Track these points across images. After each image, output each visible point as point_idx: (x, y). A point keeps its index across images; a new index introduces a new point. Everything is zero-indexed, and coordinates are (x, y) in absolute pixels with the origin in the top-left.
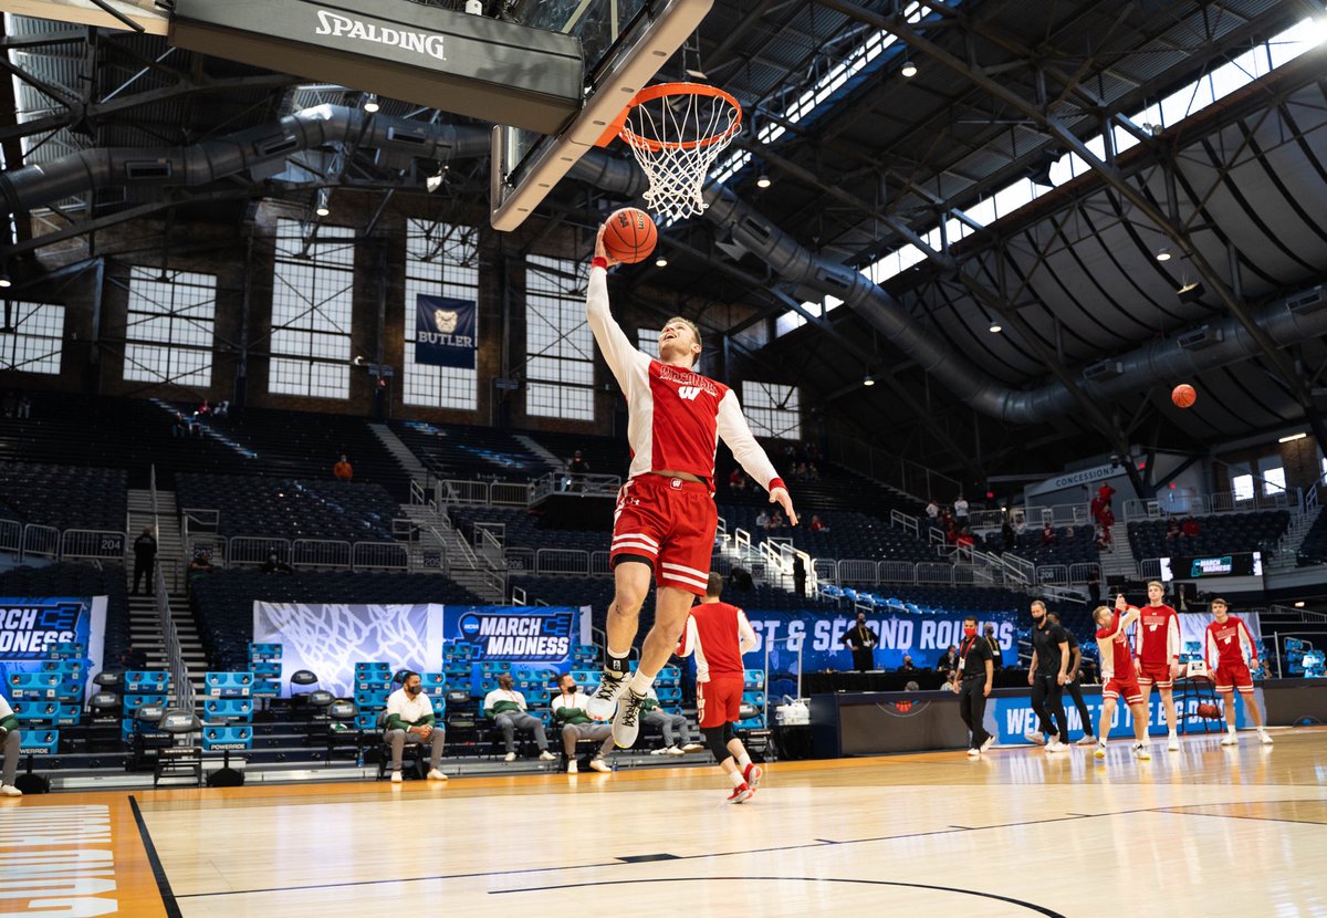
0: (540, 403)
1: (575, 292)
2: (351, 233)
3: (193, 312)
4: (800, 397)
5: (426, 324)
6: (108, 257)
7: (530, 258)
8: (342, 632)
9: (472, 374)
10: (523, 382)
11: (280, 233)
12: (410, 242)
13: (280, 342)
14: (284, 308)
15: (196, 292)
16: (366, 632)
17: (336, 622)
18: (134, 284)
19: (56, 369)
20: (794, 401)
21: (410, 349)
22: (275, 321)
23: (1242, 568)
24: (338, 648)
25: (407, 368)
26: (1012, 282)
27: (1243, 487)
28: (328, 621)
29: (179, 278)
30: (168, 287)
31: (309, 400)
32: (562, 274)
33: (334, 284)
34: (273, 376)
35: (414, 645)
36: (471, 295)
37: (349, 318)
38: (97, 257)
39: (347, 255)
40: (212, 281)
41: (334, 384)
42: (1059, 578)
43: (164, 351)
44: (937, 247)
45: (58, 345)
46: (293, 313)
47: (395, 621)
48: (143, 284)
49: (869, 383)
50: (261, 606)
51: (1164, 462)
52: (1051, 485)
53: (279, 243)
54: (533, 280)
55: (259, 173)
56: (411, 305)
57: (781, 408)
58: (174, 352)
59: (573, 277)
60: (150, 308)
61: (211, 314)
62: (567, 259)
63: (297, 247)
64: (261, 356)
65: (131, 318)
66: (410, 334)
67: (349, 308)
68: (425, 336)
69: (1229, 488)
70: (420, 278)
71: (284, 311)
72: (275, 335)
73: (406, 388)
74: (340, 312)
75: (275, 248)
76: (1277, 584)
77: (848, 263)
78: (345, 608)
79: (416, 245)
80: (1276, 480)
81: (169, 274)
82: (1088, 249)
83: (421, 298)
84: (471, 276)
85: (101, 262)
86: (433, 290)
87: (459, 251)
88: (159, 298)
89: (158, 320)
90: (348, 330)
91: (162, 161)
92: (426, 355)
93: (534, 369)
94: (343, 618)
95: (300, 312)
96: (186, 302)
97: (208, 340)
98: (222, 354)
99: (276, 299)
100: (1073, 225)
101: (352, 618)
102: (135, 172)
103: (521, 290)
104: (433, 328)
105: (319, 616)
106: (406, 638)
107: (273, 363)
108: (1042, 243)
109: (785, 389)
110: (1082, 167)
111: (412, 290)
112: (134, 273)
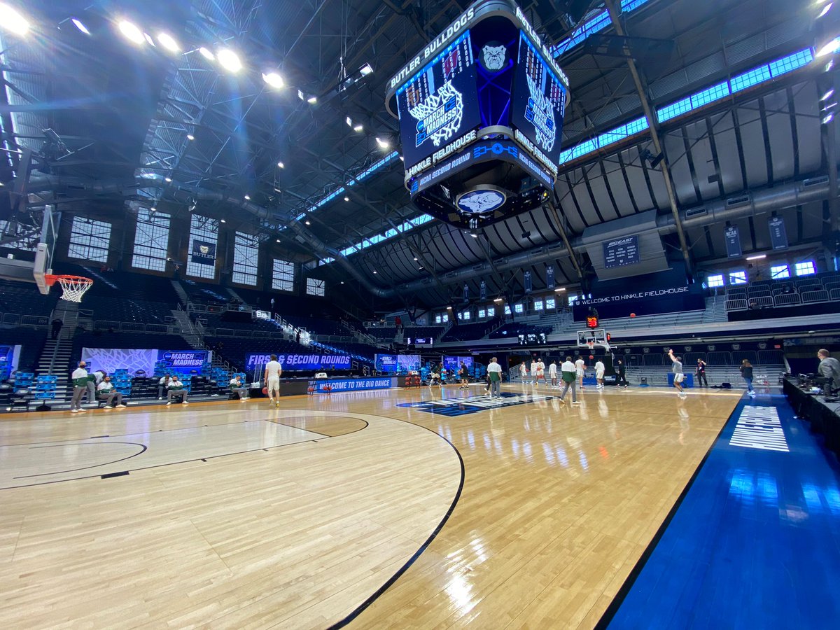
0: (237, 279)
1: (252, 245)
2: (169, 216)
3: (101, 236)
4: (325, 284)
5: (196, 249)
6: (63, 212)
7: (237, 233)
8: (118, 358)
9: (214, 267)
10: (232, 272)
11: (140, 212)
12: (192, 222)
13: (137, 249)
14: (140, 238)
15: (103, 229)
16: (127, 357)
17: (116, 354)
18: (75, 223)
20: (323, 285)
21: (190, 257)
22: (136, 242)
23: (428, 342)
24: (116, 363)
25: (188, 263)
26: (381, 259)
27: (438, 319)
28: (113, 354)
29: (95, 223)
30: (90, 226)
31: (149, 271)
32: (247, 239)
33: (161, 233)
34: (134, 261)
35: (146, 362)
36: (215, 242)
37: (166, 244)
38: (58, 211)
39: (167, 223)
40: (110, 225)
41: (159, 266)
42: (382, 342)
43: (87, 249)
44: (360, 248)
46: (143, 240)
47: (139, 354)
48: (79, 223)
49: (342, 283)
50: (86, 350)
51: (419, 311)
52: (391, 315)
53: (139, 216)
54: (237, 240)
55: (126, 193)
56: (191, 243)
57: (319, 287)
58: (91, 249)
59: (252, 241)
60: (81, 232)
61: (108, 237)
62: (251, 234)
63: (147, 218)
64: (130, 254)
65: (73, 235)
66: (190, 252)
67: (167, 241)
68: (196, 254)
69: (435, 320)
70: (195, 234)
71: (140, 239)
72: (135, 247)
73: (188, 270)
74: (163, 242)
75: (137, 217)
76: (436, 346)
77: (337, 249)
78: (120, 350)
79: (195, 223)
80: (446, 318)
81: (91, 221)
82: (400, 253)
83: (195, 241)
84: (215, 236)
85: (60, 213)
86: (201, 239)
87: (211, 227)
88: (86, 229)
89: (85, 237)
90: (166, 248)
91: (82, 184)
92: (195, 259)
93: (236, 268)
94: (119, 353)
95: (147, 240)
96: (98, 231)
97: (107, 246)
98: (112, 252)
99: (137, 235)
100: (397, 246)
101: (122, 353)
102: (69, 187)
103: (233, 242)
104: (199, 251)
105: (109, 352)
106: (143, 360)
107: (134, 257)
108: (389, 250)
109: (320, 281)
110: (396, 233)
111: (192, 238)
112: (75, 219)
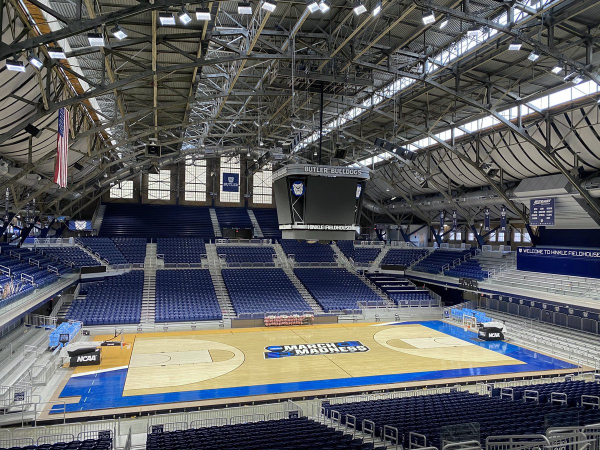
0: (257, 200)
3: (165, 181)
5: (225, 180)
9: (239, 193)
10: (252, 195)
11: (186, 158)
12: (221, 158)
14: (188, 178)
15: (166, 175)
18: (149, 174)
19: (132, 197)
21: (221, 187)
22: (186, 182)
25: (221, 192)
30: (158, 175)
31: (195, 202)
33: (201, 171)
34: (186, 197)
36: (238, 172)
37: (205, 179)
39: (205, 163)
40: (169, 172)
41: (202, 198)
43: (158, 191)
45: (132, 191)
46: (191, 179)
53: (186, 161)
56: (222, 175)
58: (160, 192)
60: (154, 180)
61: (169, 180)
63: (191, 161)
64: (182, 192)
65: (149, 183)
66: (221, 183)
67: (205, 177)
70: (224, 168)
72: (186, 186)
73: (221, 197)
74: (203, 179)
79: (223, 160)
83: (224, 173)
84: (239, 166)
86: (228, 171)
87: (235, 160)
88: (156, 178)
89: (156, 183)
90: (205, 183)
93: (255, 191)
96: (163, 178)
97: (169, 188)
98: (172, 192)
99: (186, 175)
104: (227, 182)
107: (186, 193)
111: (222, 171)
